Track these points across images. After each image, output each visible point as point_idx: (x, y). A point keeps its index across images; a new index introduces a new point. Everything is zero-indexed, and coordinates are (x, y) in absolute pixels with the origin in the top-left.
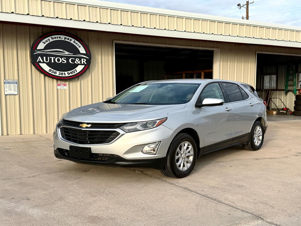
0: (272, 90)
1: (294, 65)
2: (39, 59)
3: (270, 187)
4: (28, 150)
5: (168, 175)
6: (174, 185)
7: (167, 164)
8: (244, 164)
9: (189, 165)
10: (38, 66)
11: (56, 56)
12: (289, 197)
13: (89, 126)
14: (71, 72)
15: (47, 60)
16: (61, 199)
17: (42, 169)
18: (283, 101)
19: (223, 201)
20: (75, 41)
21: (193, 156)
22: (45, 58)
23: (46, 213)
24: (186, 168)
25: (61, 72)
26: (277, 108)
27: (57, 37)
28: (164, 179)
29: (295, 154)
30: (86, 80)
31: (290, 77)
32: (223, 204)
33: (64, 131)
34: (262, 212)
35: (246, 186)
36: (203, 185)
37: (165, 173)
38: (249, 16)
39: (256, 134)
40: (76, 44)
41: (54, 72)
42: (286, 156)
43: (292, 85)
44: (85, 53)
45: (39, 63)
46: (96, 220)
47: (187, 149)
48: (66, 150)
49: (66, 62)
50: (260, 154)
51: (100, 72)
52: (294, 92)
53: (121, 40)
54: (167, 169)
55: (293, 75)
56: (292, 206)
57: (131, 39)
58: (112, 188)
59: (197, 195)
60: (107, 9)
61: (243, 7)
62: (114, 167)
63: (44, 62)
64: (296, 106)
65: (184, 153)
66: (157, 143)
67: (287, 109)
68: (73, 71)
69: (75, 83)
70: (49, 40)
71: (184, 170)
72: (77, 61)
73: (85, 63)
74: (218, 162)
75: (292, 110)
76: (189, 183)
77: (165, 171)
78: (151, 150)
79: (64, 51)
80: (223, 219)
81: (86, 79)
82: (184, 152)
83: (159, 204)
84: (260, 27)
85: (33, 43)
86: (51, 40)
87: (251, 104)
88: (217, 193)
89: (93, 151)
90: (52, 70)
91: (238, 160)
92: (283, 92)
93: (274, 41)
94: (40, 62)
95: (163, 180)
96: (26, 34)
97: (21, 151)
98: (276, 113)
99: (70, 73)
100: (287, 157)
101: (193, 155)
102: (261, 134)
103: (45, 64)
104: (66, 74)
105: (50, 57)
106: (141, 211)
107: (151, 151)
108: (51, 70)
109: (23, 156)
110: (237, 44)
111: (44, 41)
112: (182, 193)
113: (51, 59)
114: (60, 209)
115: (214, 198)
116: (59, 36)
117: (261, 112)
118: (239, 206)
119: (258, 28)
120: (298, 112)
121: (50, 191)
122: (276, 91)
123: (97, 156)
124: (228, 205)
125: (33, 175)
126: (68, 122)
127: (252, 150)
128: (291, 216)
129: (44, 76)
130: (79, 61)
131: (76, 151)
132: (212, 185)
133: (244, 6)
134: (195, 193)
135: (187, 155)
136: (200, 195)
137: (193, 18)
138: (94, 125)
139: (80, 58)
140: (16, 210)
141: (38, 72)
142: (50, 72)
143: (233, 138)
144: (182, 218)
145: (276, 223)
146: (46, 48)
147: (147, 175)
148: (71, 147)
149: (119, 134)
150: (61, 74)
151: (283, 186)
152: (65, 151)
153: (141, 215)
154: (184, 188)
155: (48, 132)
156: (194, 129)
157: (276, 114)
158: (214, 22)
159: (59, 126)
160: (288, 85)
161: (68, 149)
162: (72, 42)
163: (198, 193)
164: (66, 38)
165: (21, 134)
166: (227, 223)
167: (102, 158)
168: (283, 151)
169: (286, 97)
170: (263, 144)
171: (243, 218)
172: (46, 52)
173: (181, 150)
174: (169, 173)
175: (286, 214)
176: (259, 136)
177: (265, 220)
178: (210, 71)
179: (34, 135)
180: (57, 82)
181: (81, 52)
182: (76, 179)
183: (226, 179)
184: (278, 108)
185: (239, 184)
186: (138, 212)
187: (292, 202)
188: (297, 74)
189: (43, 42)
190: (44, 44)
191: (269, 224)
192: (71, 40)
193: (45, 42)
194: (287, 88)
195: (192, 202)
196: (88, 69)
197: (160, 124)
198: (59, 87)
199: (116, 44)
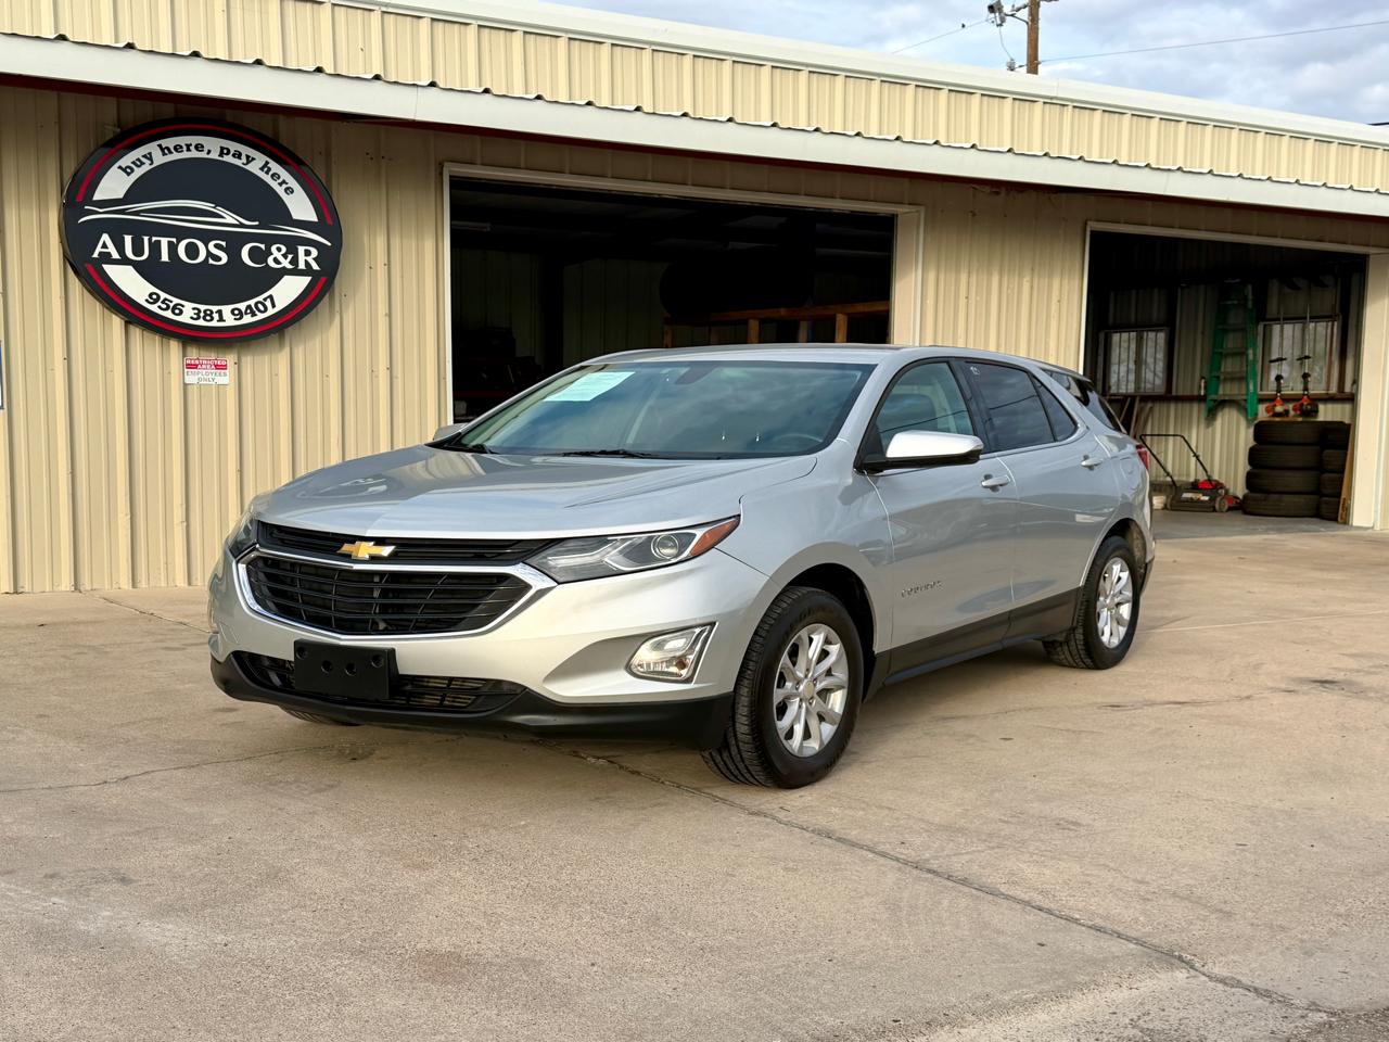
0: (1146, 398)
1: (1250, 287)
2: (104, 246)
3: (1197, 827)
4: (67, 665)
5: (737, 776)
6: (768, 820)
7: (738, 725)
8: (1060, 726)
9: (828, 730)
10: (95, 276)
11: (181, 233)
12: (1288, 871)
13: (386, 551)
14: (249, 307)
15: (138, 250)
16: (274, 876)
17: (155, 747)
18: (1193, 447)
19: (1003, 889)
20: (267, 163)
21: (845, 691)
22: (128, 239)
23: (220, 938)
24: (814, 745)
25: (203, 307)
26: (1169, 479)
27: (188, 146)
28: (718, 792)
29: (1283, 686)
30: (316, 343)
31: (1231, 342)
32: (1005, 903)
33: (266, 574)
34: (1184, 935)
35: (1091, 822)
36: (897, 819)
37: (725, 764)
38: (1040, 59)
39: (1106, 597)
40: (275, 176)
41: (171, 305)
42: (1245, 694)
43: (1238, 375)
44: (314, 218)
45: (104, 266)
46: (455, 971)
47: (820, 660)
48: (277, 663)
49: (225, 258)
50: (1126, 684)
51: (382, 309)
52: (1249, 406)
53: (479, 162)
54: (738, 747)
55: (1244, 330)
56: (1310, 908)
57: (523, 158)
58: (493, 832)
59: (882, 860)
60: (415, 20)
61: (1012, 15)
62: (498, 738)
63: (124, 261)
64: (1256, 471)
65: (806, 676)
66: (697, 631)
67: (1213, 487)
68: (256, 304)
69: (267, 358)
70: (149, 157)
71: (807, 753)
72: (278, 256)
73: (315, 267)
74: (945, 719)
75: (1235, 488)
76: (834, 810)
77: (725, 754)
78: (669, 662)
79: (220, 210)
80: (1018, 965)
81: (318, 341)
82: (808, 670)
83: (719, 901)
84: (1104, 111)
85: (73, 169)
86: (159, 159)
87: (1086, 458)
88: (967, 853)
89: (406, 667)
90: (163, 295)
91: (1030, 709)
92: (1195, 406)
93: (1171, 174)
94: (106, 258)
95: (715, 799)
96: (42, 126)
97: (35, 668)
98: (1165, 505)
99: (246, 314)
100: (1248, 698)
101: (846, 686)
102: (1128, 594)
103: (131, 267)
104: (228, 316)
105: (154, 239)
106: (648, 929)
107: (667, 667)
108: (159, 297)
109: (52, 689)
110: (1003, 190)
111: (126, 161)
112: (812, 854)
113: (155, 247)
114: (282, 922)
115: (960, 875)
116: (194, 140)
117: (1129, 495)
118: (1078, 910)
119: (1098, 114)
120: (1265, 500)
121: (215, 844)
122: (1165, 406)
123: (421, 690)
124: (1028, 903)
125: (122, 773)
126: (282, 536)
127: (1088, 668)
128: (1313, 954)
129: (126, 322)
130: (285, 256)
131: (327, 665)
132: (937, 820)
133: (1018, 14)
134: (871, 855)
135: (819, 686)
136: (894, 863)
137: (807, 65)
138: (407, 548)
139: (292, 244)
140: (81, 925)
141: (98, 303)
142: (154, 308)
143: (1011, 612)
144: (835, 961)
145: (1250, 983)
146: (134, 194)
147: (638, 773)
148: (301, 647)
149: (527, 587)
150: (202, 314)
151: (1252, 822)
152: (267, 663)
153: (649, 949)
154: (819, 832)
155: (143, 584)
156: (853, 570)
157: (1165, 508)
158: (898, 86)
159: (236, 549)
160: (1218, 377)
161: (288, 654)
162: (254, 168)
163: (884, 855)
164: (225, 151)
165: (16, 592)
166: (1039, 983)
167: (444, 696)
168: (1226, 674)
169: (1210, 429)
170: (1133, 641)
171: (1105, 960)
172: (137, 213)
173: (794, 664)
174: (746, 767)
175: (1287, 945)
176: (1118, 604)
177: (1205, 970)
178: (878, 307)
179: (77, 594)
180: (184, 356)
181: (295, 216)
182: (319, 791)
183: (997, 795)
184: (1173, 481)
185: (1056, 812)
186: (634, 934)
187: (1309, 892)
188: (1260, 328)
189: (120, 167)
190: (128, 174)
191: (1220, 986)
192: (249, 160)
193: (133, 166)
194: (1216, 393)
195: (867, 894)
196: (327, 295)
197: (707, 545)
198: (192, 378)
199: (457, 183)
